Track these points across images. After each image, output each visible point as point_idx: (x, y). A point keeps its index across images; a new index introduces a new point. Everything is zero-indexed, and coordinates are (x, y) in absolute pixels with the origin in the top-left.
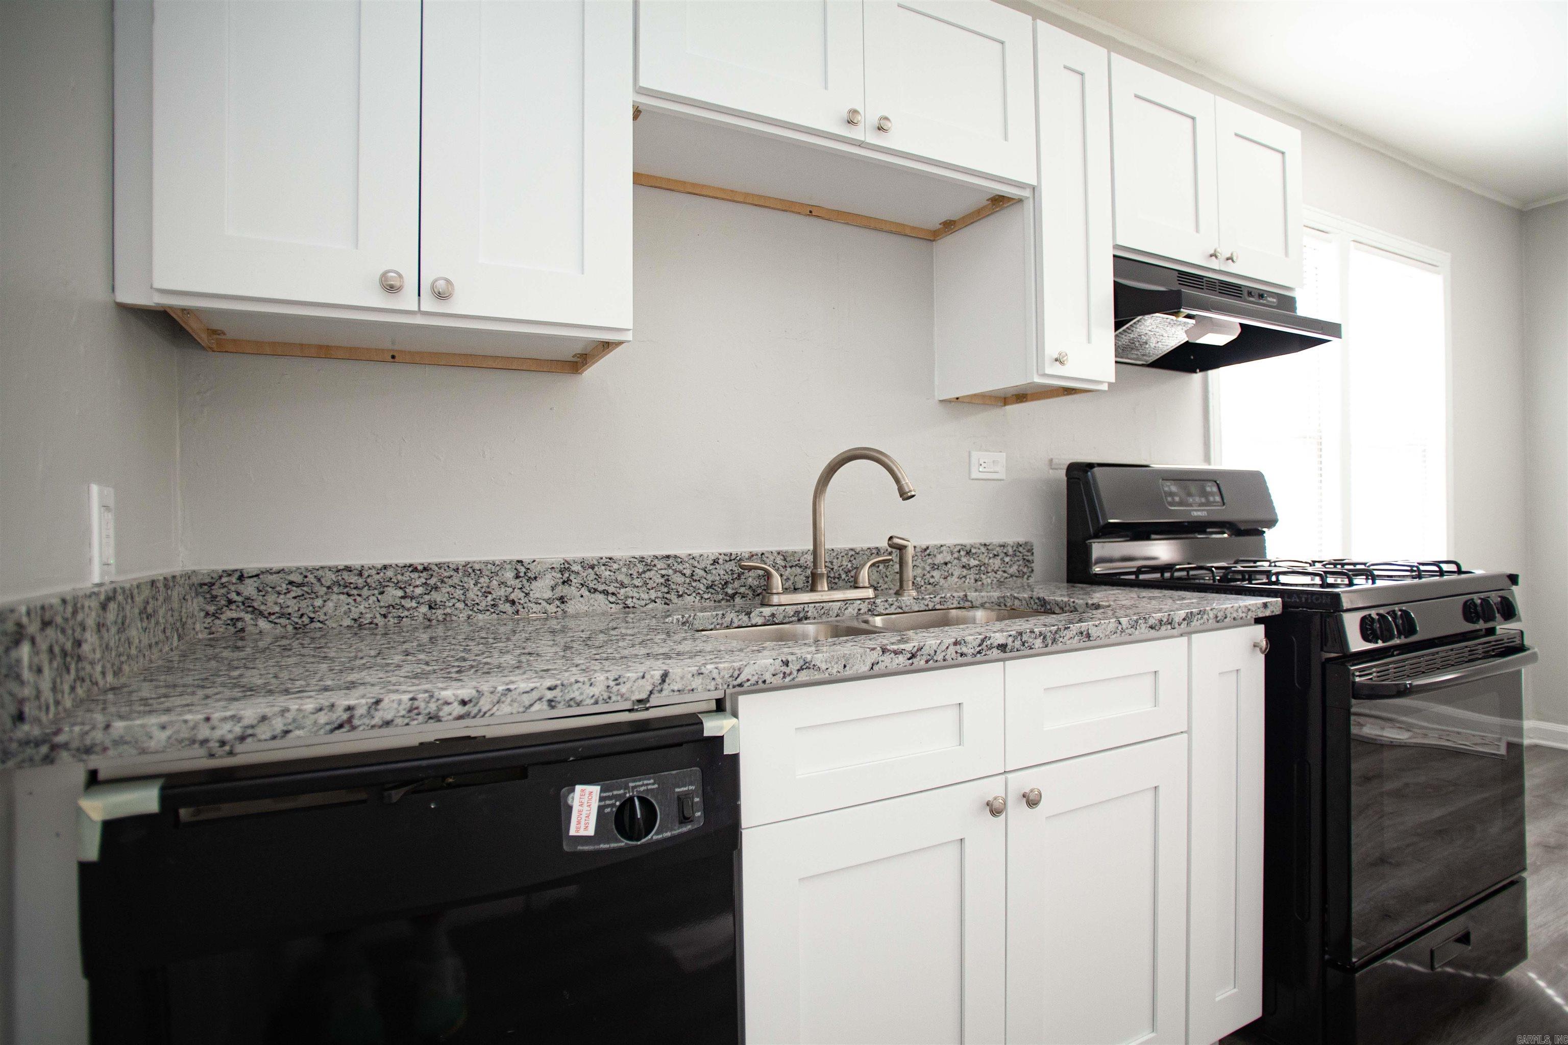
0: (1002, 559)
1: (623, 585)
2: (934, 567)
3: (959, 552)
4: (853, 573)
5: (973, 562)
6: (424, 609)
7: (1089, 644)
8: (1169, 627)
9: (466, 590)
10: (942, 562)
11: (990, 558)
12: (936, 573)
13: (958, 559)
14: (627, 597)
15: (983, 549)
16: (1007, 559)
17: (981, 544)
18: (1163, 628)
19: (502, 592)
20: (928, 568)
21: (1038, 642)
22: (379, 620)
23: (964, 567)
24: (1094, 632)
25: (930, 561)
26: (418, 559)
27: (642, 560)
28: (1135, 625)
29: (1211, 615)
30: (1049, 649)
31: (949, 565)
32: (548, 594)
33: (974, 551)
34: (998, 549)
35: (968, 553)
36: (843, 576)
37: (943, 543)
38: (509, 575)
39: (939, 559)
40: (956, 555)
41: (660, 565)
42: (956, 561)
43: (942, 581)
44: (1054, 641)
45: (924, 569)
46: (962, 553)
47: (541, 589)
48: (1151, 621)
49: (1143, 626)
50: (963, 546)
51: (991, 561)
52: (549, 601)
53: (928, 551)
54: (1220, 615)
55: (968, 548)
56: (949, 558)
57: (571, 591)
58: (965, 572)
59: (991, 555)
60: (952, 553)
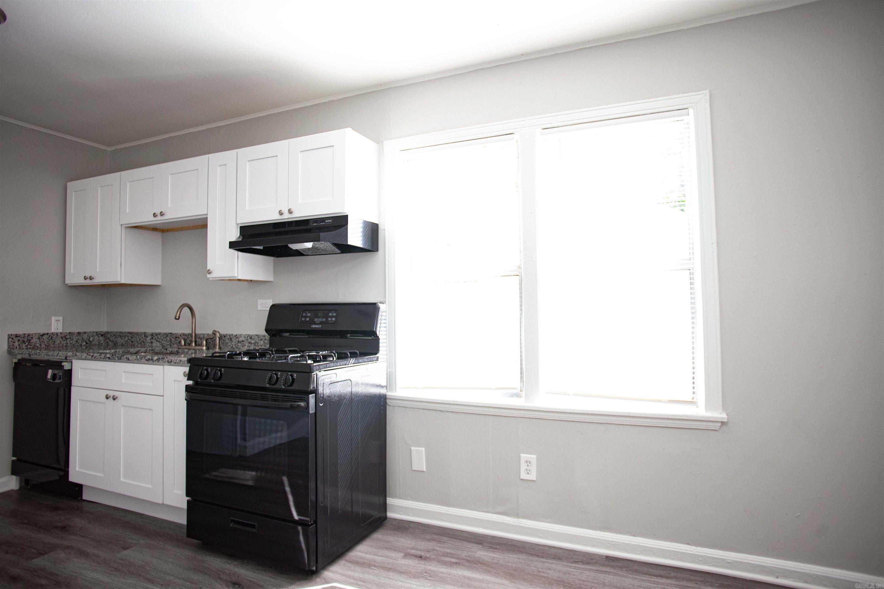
0: (264, 342)
1: (162, 340)
2: (239, 342)
3: (247, 337)
4: (214, 342)
5: (253, 342)
6: (131, 342)
7: (128, 361)
8: (152, 361)
9: (137, 339)
10: (242, 340)
11: (259, 341)
12: (239, 344)
13: (247, 340)
14: (163, 343)
15: (256, 337)
16: (266, 341)
17: (256, 335)
18: (150, 361)
19: (142, 340)
20: (237, 342)
21: (117, 358)
22: (125, 344)
23: (249, 343)
24: (130, 358)
25: (237, 340)
26: (130, 331)
27: (166, 334)
28: (141, 359)
29: (166, 360)
30: (119, 361)
31: (244, 342)
32: (149, 341)
33: (253, 337)
34: (262, 337)
35: (251, 338)
36: (211, 343)
37: (241, 333)
38: (143, 336)
39: (241, 339)
40: (246, 338)
41: (169, 335)
42: (246, 341)
43: (242, 347)
44: (120, 359)
45: (235, 342)
46: (249, 338)
47: (148, 339)
48: (146, 358)
49: (144, 360)
50: (249, 335)
51: (260, 342)
52: (150, 343)
53: (237, 336)
54: (169, 361)
55: (251, 336)
56: (244, 339)
57: (153, 341)
58: (250, 345)
59: (260, 339)
60: (245, 337)
